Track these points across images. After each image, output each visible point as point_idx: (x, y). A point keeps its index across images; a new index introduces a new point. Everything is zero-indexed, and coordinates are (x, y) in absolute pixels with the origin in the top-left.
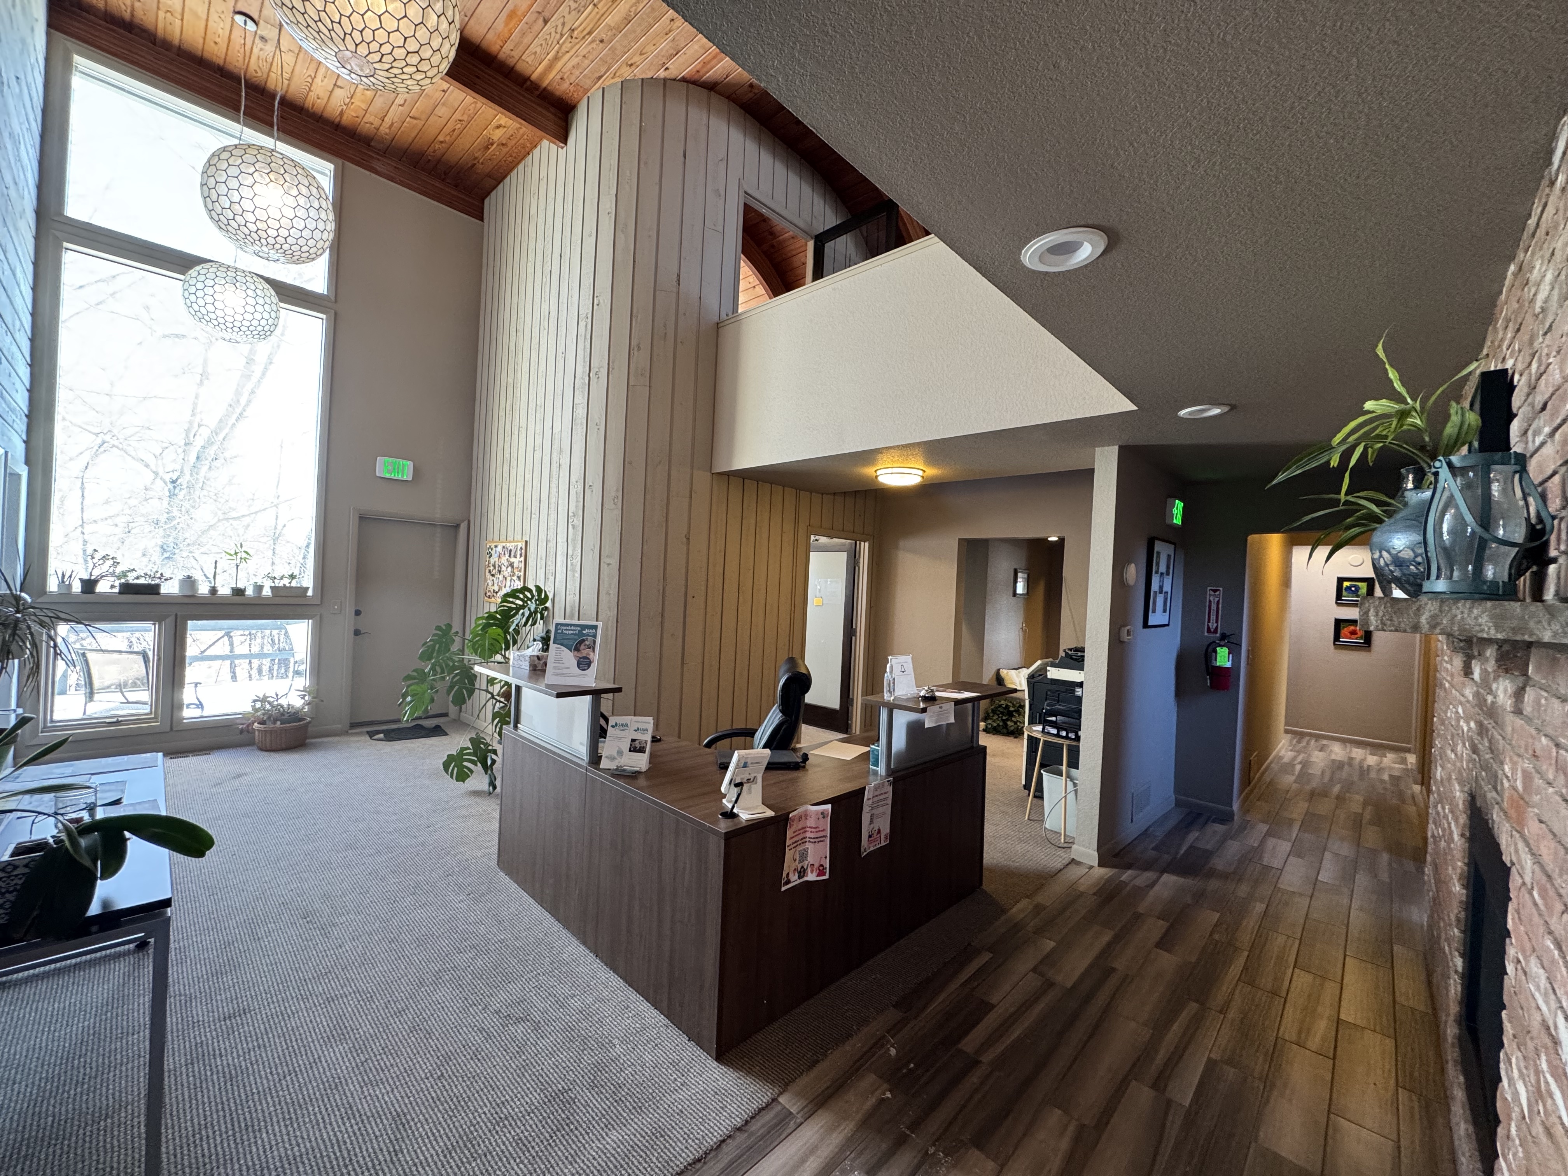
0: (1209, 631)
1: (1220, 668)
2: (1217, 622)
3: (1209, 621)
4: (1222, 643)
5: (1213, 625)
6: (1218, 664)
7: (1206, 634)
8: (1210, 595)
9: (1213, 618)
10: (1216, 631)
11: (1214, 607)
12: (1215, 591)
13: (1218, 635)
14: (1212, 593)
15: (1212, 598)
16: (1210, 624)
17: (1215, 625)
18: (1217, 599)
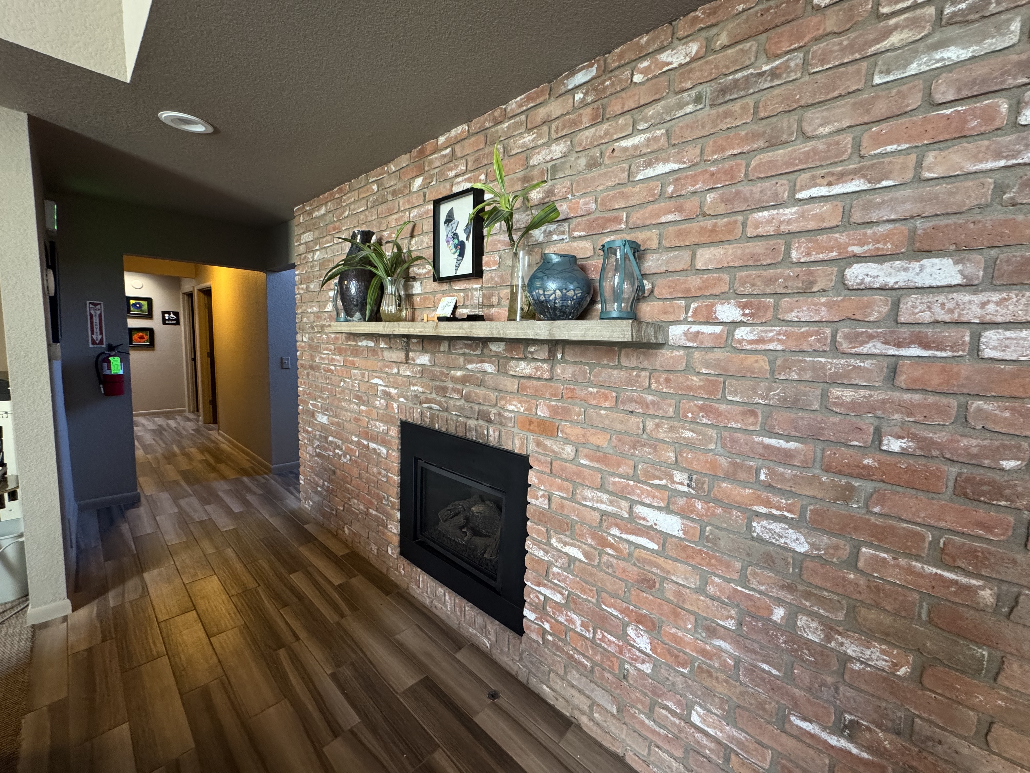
0: (94, 342)
1: (114, 376)
2: (101, 333)
3: (92, 333)
4: (113, 353)
5: (97, 337)
6: (113, 373)
7: (91, 346)
8: (90, 309)
9: (97, 329)
10: (101, 342)
11: (96, 320)
12: (95, 305)
13: (104, 346)
14: (91, 306)
15: (92, 312)
16: (94, 337)
17: (100, 337)
18: (98, 313)
